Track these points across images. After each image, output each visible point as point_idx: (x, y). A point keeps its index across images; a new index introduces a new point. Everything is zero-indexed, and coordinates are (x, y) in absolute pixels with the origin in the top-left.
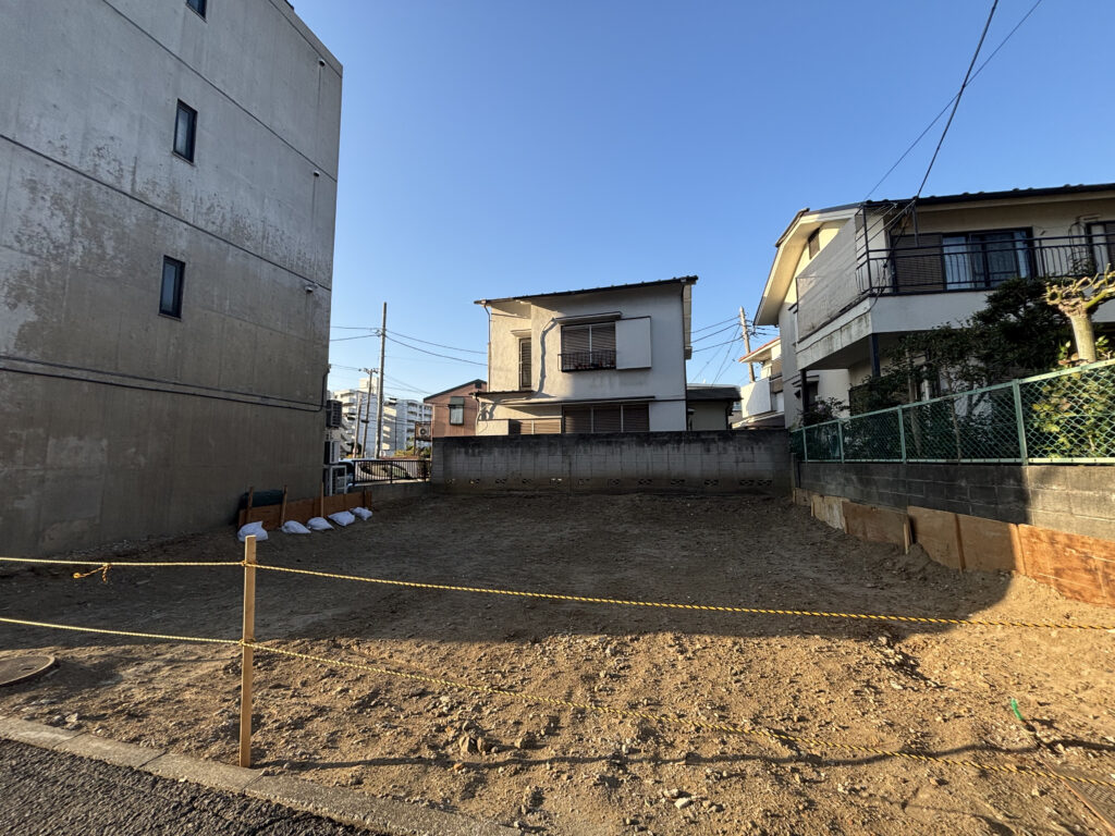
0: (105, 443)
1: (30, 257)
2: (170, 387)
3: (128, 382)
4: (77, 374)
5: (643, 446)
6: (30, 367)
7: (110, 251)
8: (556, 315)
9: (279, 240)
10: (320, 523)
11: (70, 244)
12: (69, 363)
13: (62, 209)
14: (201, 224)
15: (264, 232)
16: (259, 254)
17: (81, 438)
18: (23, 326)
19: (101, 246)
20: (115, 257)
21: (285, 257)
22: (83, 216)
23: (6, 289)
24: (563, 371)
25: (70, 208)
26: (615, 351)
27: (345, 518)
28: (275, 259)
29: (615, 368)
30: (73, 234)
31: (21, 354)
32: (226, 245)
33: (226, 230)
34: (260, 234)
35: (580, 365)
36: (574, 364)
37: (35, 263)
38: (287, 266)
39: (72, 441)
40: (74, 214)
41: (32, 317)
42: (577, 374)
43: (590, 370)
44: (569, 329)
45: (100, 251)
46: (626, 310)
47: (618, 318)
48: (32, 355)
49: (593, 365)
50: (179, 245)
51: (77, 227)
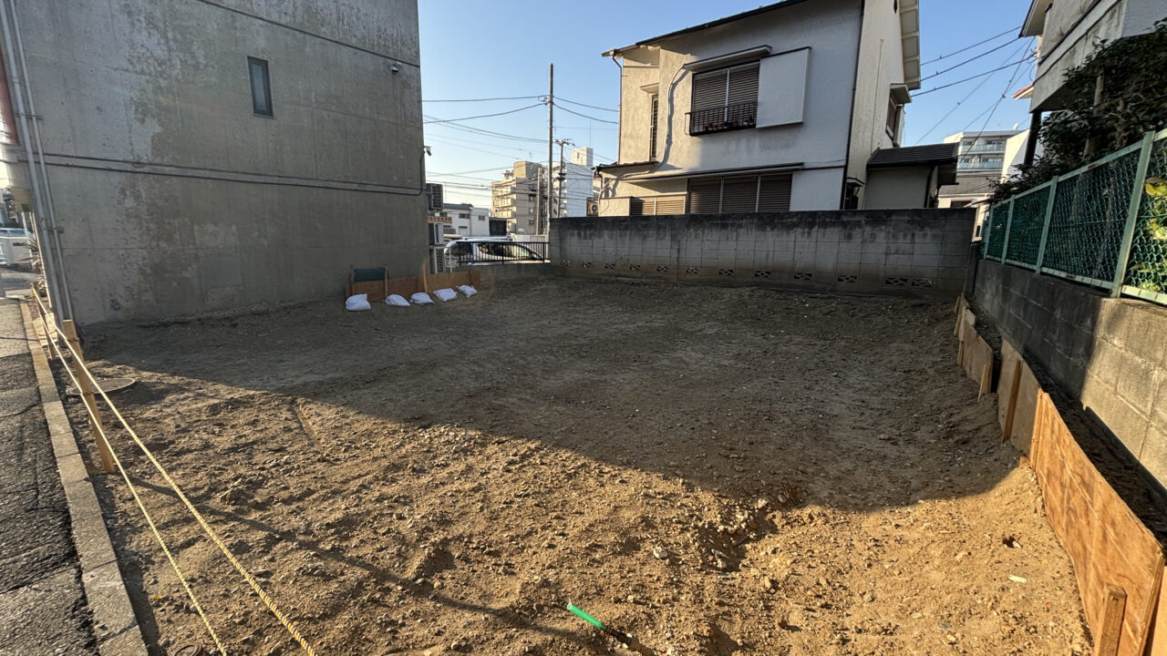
0: (234, 228)
1: (144, 77)
2: (276, 180)
3: (242, 177)
4: (202, 173)
5: (765, 230)
6: (167, 170)
7: (202, 60)
8: (689, 59)
9: (355, 19)
10: (422, 298)
11: (170, 60)
12: (194, 164)
13: (156, 27)
14: (275, 17)
15: (338, 13)
16: (337, 39)
17: (216, 225)
18: (153, 137)
19: (193, 57)
20: (206, 66)
21: (364, 37)
22: (173, 31)
23: (133, 108)
24: (692, 134)
25: (161, 25)
26: (755, 103)
27: (447, 294)
28: (354, 42)
29: (754, 126)
30: (170, 50)
31: (158, 160)
32: (302, 35)
33: (299, 19)
34: (335, 16)
35: (711, 125)
36: (705, 126)
37: (148, 82)
38: (367, 48)
39: (211, 228)
40: (166, 31)
41: (158, 129)
42: (707, 137)
43: (723, 131)
44: (703, 77)
45: (194, 62)
46: (777, 41)
47: (766, 54)
48: (166, 160)
49: (726, 124)
50: (259, 42)
51: (171, 43)
